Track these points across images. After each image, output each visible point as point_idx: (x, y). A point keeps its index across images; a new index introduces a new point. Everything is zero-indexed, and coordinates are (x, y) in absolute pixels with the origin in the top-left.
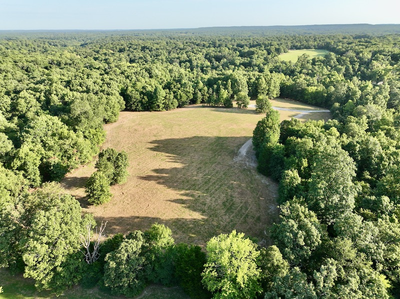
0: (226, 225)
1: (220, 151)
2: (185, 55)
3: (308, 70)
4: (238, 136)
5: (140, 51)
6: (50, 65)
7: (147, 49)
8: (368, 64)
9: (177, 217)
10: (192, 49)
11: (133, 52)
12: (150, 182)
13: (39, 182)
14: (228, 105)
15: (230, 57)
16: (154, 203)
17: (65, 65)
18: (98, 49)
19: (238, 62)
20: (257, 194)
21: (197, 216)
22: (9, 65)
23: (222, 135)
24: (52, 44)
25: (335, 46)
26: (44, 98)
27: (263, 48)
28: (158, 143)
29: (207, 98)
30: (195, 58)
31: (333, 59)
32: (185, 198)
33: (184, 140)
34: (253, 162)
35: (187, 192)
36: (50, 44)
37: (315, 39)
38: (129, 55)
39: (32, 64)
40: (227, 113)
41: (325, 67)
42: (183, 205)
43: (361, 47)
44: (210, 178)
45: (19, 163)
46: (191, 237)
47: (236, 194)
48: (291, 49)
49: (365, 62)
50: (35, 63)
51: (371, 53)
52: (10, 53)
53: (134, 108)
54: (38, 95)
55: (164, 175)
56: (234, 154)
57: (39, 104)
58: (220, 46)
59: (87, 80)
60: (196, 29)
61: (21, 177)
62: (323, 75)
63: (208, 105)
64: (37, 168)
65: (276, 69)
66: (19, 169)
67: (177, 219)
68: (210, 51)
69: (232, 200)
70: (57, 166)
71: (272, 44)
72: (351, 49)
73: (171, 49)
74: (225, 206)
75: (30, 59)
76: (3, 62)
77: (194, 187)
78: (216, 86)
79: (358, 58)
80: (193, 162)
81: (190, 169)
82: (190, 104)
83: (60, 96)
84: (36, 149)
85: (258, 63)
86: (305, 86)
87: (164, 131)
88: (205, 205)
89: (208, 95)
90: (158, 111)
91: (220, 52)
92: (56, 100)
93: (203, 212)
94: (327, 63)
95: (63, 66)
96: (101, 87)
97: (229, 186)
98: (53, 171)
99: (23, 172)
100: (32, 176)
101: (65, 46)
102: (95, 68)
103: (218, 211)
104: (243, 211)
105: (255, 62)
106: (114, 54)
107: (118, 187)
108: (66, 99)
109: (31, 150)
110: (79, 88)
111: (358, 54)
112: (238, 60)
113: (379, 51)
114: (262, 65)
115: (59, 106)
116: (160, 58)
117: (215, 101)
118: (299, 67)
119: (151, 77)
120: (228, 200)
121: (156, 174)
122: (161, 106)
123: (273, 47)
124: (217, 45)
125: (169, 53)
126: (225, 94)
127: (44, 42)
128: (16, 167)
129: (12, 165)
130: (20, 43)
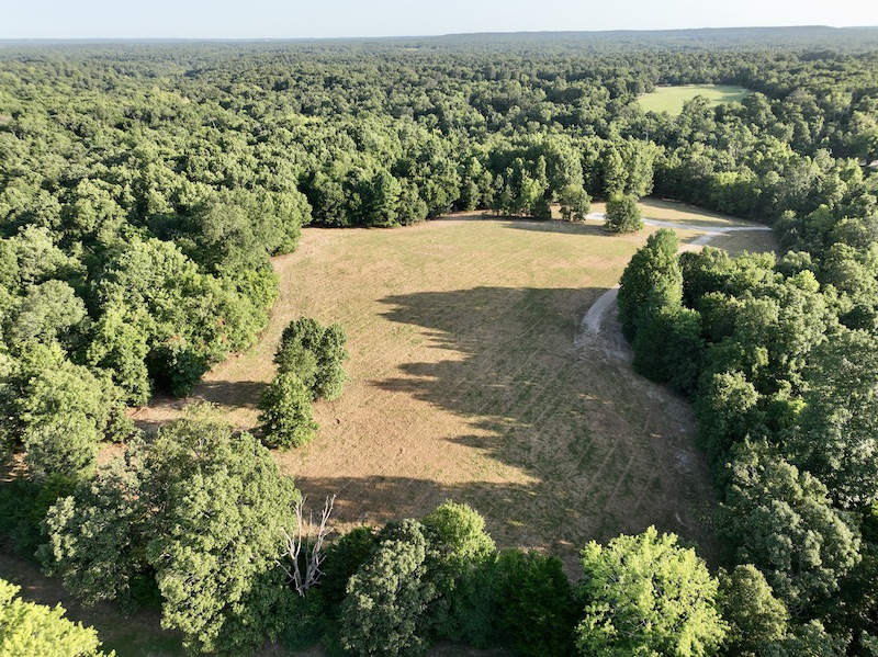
0: (586, 498)
1: (542, 323)
2: (424, 98)
3: (708, 133)
4: (575, 287)
5: (322, 88)
6: (127, 119)
7: (337, 82)
8: (844, 119)
9: (469, 478)
10: (440, 82)
11: (307, 90)
12: (395, 395)
13: (147, 394)
14: (540, 214)
15: (527, 103)
16: (412, 446)
17: (161, 119)
18: (228, 83)
19: (547, 114)
20: (643, 426)
21: (516, 476)
22: (39, 120)
23: (538, 286)
24: (123, 70)
25: (763, 78)
26: (132, 199)
27: (599, 82)
28: (397, 303)
29: (491, 196)
30: (448, 104)
31: (763, 108)
32: (480, 433)
33: (454, 295)
34: (619, 348)
35: (484, 418)
36: (119, 72)
37: (712, 62)
38: (298, 98)
39: (88, 117)
40: (541, 234)
41: (745, 127)
42: (479, 450)
43: (824, 79)
44: (530, 387)
45: (103, 352)
46: (511, 527)
47: (595, 424)
48: (661, 83)
49: (838, 115)
50: (95, 115)
51: (850, 94)
52: (36, 93)
53: (330, 219)
54: (118, 190)
55: (425, 378)
56: (573, 328)
57: (123, 213)
58: (499, 77)
59: (223, 155)
60: (438, 37)
61: (110, 381)
62: (744, 145)
63: (496, 214)
64: (141, 361)
65: (636, 131)
66: (104, 364)
67: (473, 483)
68: (481, 89)
69: (589, 440)
70: (185, 357)
71: (618, 72)
72: (801, 85)
73: (391, 84)
74: (575, 453)
75: (84, 107)
76: (24, 113)
77: (496, 407)
78: (512, 170)
79: (822, 106)
80: (484, 349)
81: (482, 365)
82: (453, 210)
83: (168, 192)
84: (137, 318)
85: (593, 117)
86: (709, 171)
87: (406, 273)
88: (529, 449)
89: (494, 191)
90: (383, 227)
91: (502, 90)
92: (160, 202)
93: (528, 467)
94: (749, 118)
95: (156, 121)
96: (256, 172)
97: (575, 405)
98: (177, 370)
99: (111, 372)
100: (132, 380)
101: (152, 76)
102: (231, 128)
103: (562, 466)
104: (619, 466)
105: (586, 114)
106: (264, 94)
107: (324, 407)
108: (184, 200)
109: (126, 321)
110: (208, 173)
111: (820, 95)
112: (549, 110)
113: (867, 89)
114: (603, 121)
115: (168, 217)
116: (369, 103)
117: (511, 204)
118: (687, 127)
119: (360, 148)
120: (578, 438)
121: (405, 377)
122: (392, 215)
123: (621, 79)
124: (493, 75)
125: (389, 92)
126: (534, 188)
127: (105, 66)
128: (97, 360)
129: (88, 356)
130: (53, 71)
